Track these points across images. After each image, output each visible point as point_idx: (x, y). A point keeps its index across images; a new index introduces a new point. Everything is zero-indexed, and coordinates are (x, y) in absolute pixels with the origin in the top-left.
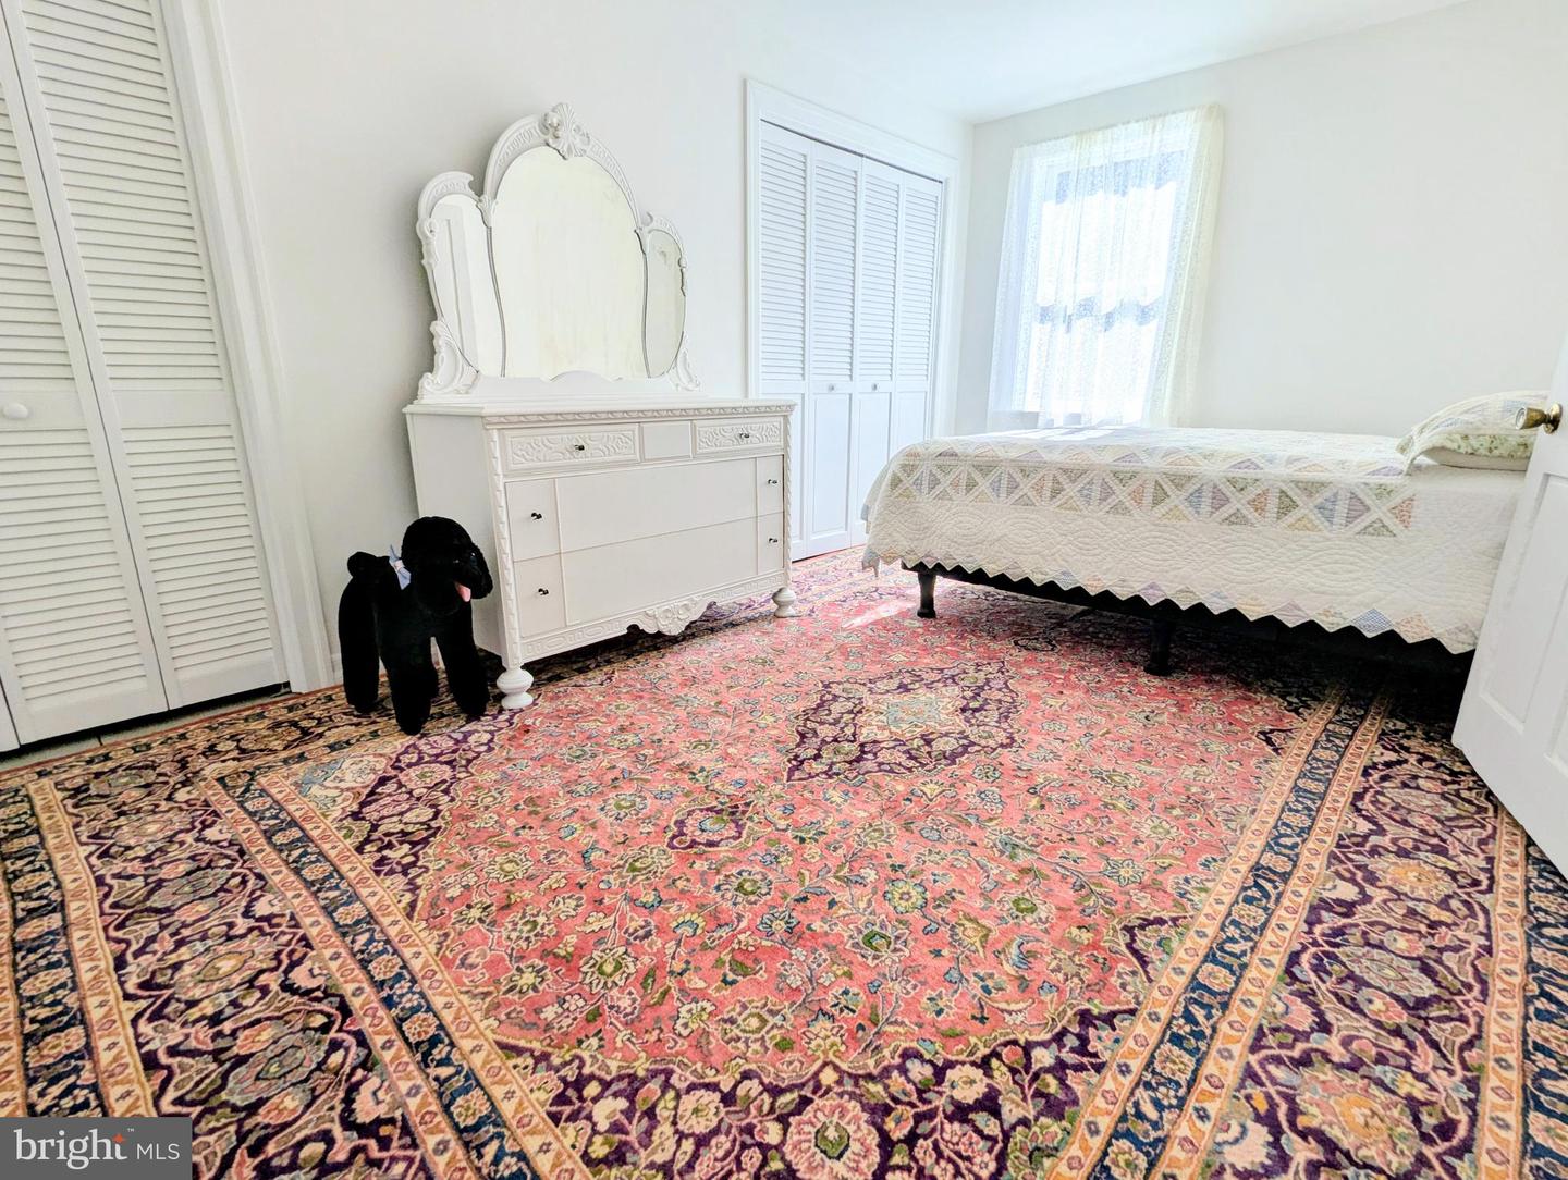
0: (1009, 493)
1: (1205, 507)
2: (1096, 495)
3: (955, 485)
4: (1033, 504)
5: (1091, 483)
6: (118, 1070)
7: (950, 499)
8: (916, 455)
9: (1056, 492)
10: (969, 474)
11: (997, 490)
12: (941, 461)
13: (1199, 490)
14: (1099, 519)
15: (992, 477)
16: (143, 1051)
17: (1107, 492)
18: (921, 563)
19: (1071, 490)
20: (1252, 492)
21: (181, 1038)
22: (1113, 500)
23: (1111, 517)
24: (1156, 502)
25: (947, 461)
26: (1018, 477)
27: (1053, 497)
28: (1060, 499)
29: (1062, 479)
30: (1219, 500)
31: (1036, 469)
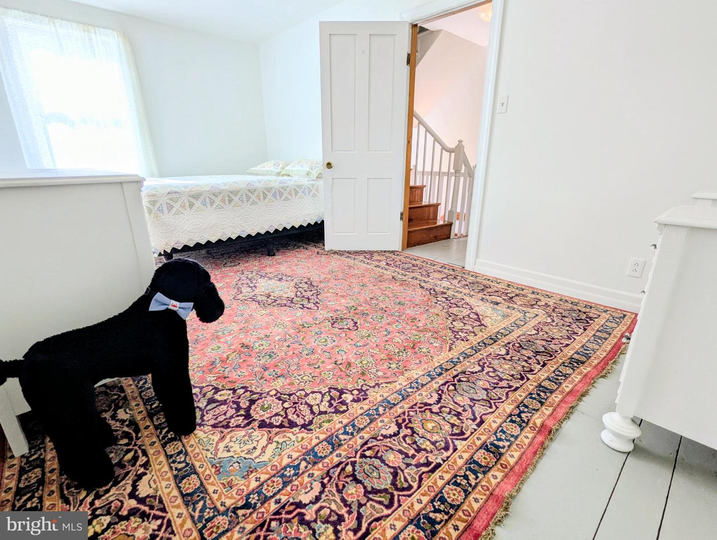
0: (211, 205)
1: (278, 197)
2: (245, 199)
3: (183, 206)
4: (223, 208)
5: (242, 195)
6: (487, 430)
7: (183, 213)
8: (154, 195)
9: (230, 201)
10: (188, 200)
11: (205, 205)
12: (170, 196)
13: (275, 192)
14: (248, 208)
15: (201, 199)
16: (477, 428)
17: (248, 198)
18: (173, 248)
19: (236, 199)
20: (288, 190)
21: (469, 420)
22: (251, 200)
23: (252, 206)
24: (265, 198)
25: (174, 196)
26: (213, 197)
27: (230, 203)
28: (233, 204)
29: (231, 195)
30: (281, 194)
31: (220, 193)
